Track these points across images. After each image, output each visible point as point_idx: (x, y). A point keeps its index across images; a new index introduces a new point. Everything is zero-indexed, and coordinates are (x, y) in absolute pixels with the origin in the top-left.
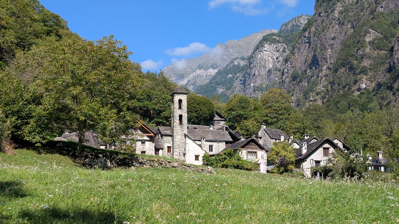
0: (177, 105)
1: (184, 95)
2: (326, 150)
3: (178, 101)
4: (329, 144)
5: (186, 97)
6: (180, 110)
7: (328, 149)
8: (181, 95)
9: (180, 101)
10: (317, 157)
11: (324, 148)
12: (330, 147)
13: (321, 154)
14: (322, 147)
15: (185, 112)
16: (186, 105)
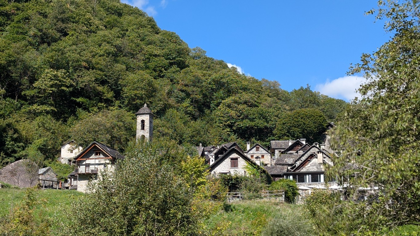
0: (139, 126)
1: (147, 116)
2: (235, 160)
3: (140, 122)
4: (237, 154)
5: (149, 117)
6: (142, 131)
7: (237, 159)
8: (144, 116)
9: (143, 122)
10: (223, 169)
11: (232, 159)
12: (239, 157)
13: (227, 166)
14: (229, 158)
15: (147, 132)
16: (148, 125)
